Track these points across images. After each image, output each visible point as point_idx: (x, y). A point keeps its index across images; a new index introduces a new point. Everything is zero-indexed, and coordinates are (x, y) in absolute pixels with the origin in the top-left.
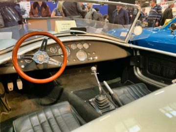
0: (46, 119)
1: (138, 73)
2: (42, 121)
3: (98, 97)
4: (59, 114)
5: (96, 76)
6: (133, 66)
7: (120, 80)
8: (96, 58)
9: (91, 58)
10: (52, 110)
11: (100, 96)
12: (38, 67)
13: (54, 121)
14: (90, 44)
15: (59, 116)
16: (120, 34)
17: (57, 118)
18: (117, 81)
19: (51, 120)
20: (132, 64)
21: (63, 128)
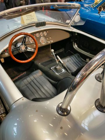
0: (31, 80)
1: (75, 46)
2: (29, 81)
3: (56, 67)
4: (37, 77)
5: (54, 55)
6: (73, 42)
7: (64, 50)
8: (52, 41)
9: (49, 42)
10: (33, 76)
11: (57, 66)
12: (19, 52)
13: (36, 81)
14: (48, 32)
15: (37, 78)
16: (66, 21)
17: (37, 79)
18: (62, 51)
19: (34, 81)
20: (72, 41)
21: (41, 84)
